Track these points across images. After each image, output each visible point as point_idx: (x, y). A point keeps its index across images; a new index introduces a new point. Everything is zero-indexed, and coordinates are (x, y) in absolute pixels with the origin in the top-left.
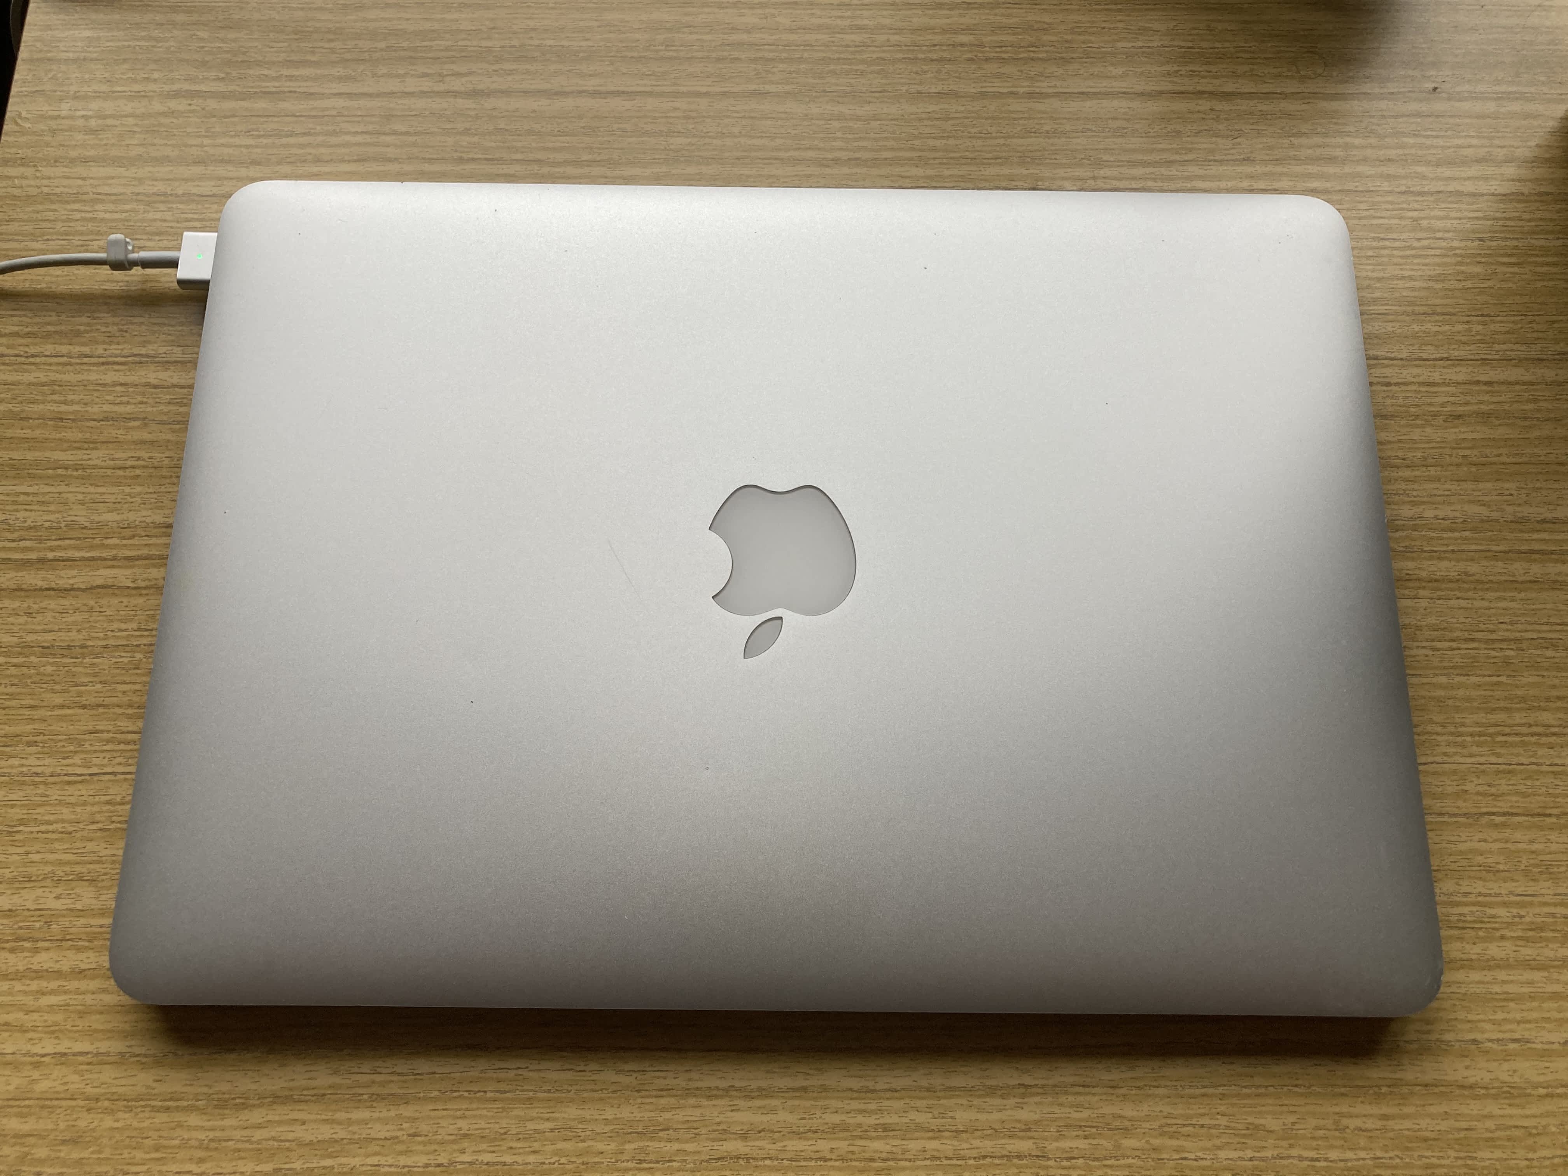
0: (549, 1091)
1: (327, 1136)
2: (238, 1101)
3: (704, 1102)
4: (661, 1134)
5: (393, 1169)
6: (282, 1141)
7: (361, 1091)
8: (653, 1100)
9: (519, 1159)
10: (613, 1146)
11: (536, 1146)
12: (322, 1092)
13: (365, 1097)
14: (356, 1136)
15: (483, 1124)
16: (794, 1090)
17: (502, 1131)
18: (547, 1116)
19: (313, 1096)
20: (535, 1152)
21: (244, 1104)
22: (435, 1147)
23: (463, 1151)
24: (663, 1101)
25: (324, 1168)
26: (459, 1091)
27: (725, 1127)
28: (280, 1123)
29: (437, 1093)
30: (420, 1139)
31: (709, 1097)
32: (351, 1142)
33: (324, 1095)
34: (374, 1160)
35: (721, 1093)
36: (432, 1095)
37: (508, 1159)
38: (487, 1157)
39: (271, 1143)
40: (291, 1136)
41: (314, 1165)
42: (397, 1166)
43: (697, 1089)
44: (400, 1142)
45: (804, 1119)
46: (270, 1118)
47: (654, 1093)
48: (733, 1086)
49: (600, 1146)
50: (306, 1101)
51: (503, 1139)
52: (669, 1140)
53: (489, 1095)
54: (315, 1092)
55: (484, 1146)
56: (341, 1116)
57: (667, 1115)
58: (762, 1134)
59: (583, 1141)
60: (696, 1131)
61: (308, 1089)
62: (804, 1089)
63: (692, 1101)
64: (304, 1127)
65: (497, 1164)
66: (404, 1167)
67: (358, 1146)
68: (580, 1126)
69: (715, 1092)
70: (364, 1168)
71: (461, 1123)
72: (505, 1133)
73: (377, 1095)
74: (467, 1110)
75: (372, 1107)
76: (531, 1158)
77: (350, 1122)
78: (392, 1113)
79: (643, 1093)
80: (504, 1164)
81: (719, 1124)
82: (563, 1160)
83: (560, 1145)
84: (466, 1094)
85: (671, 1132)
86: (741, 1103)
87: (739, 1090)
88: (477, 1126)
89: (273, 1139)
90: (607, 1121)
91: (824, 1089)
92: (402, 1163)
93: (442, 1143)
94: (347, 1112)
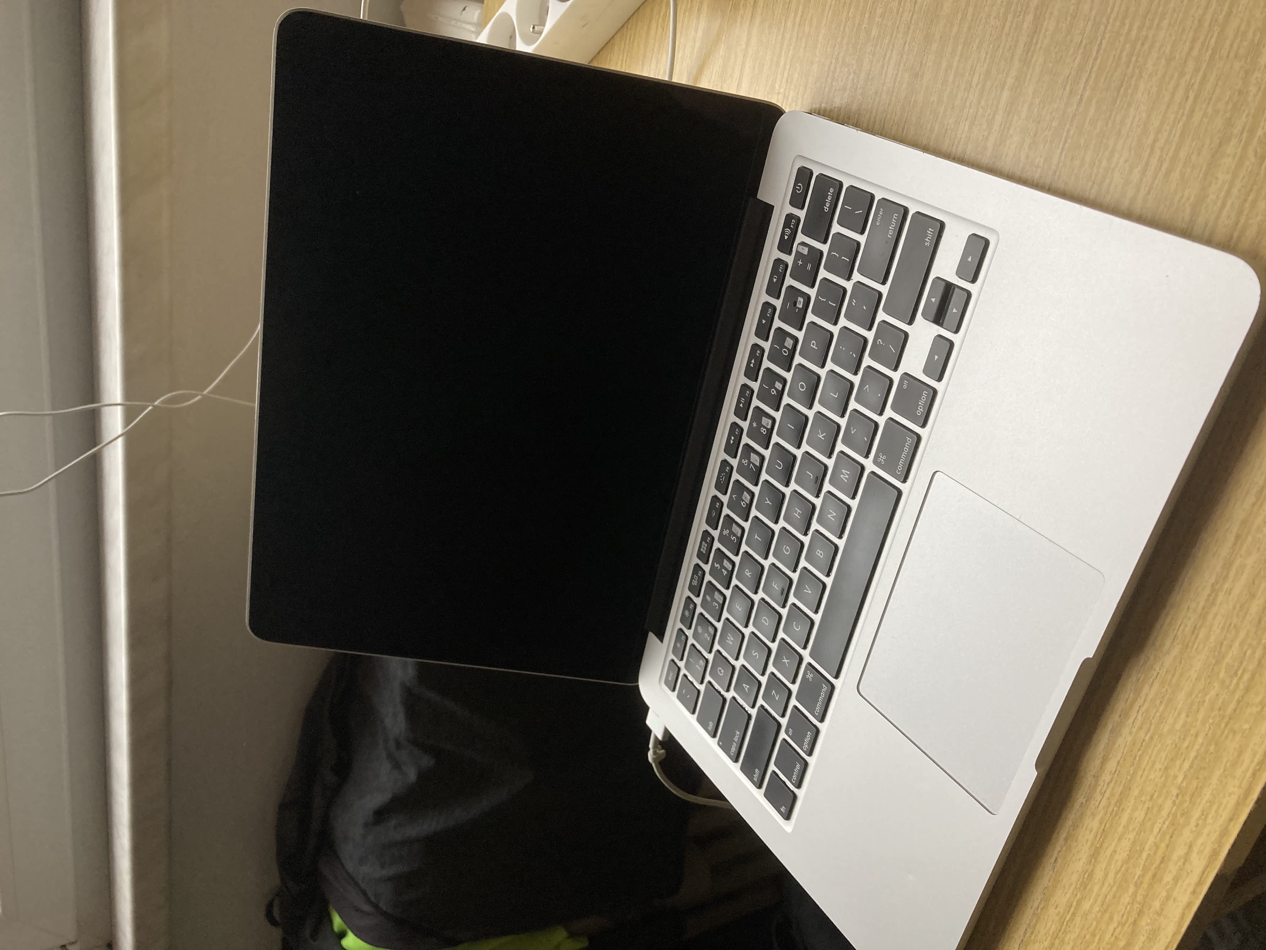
0: (1161, 702)
1: (1129, 844)
2: (1086, 876)
3: (1214, 610)
4: (1223, 649)
5: (1167, 823)
6: (1120, 870)
7: (1111, 809)
8: (1198, 641)
9: (1197, 747)
10: (1216, 685)
11: (1193, 732)
12: (1101, 830)
13: (1115, 809)
14: (1137, 829)
15: (1163, 755)
16: (1235, 544)
17: (1174, 746)
18: (1176, 713)
19: (1101, 837)
20: (1197, 735)
21: (1089, 874)
22: (1164, 791)
23: (1175, 777)
24: (1201, 635)
25: (1147, 859)
26: (1136, 756)
27: (1238, 606)
28: (1109, 864)
29: (1132, 768)
30: (1155, 797)
31: (1213, 604)
32: (1138, 834)
33: (1104, 830)
34: (1156, 830)
35: (1213, 595)
36: (1131, 772)
37: (1193, 754)
38: (1186, 765)
39: (1118, 876)
40: (1119, 863)
41: (1143, 863)
42: (1166, 819)
43: (1203, 609)
44: (1153, 807)
45: (1259, 549)
46: (1103, 867)
47: (1193, 638)
48: (1213, 584)
49: (1213, 693)
50: (1103, 842)
51: (1179, 749)
52: (1231, 647)
53: (1147, 738)
54: (1099, 834)
55: (1178, 763)
56: (1120, 829)
57: (1212, 639)
58: (1256, 582)
59: (1204, 701)
60: (1232, 626)
61: (1096, 837)
62: (1238, 537)
63: (1210, 617)
64: (1118, 853)
65: (1193, 762)
66: (1168, 816)
67: (1142, 833)
68: (1193, 697)
69: (1211, 598)
70: (1158, 838)
71: (1158, 766)
72: (1176, 745)
73: (1117, 802)
74: (1150, 758)
75: (1123, 810)
76: (1200, 740)
77: (1126, 827)
78: (1133, 801)
79: (1190, 644)
80: (1196, 757)
81: (1234, 608)
82: (1211, 721)
83: (1201, 716)
84: (1140, 752)
85: (1225, 643)
86: (1226, 586)
87: (1217, 582)
88: (1163, 758)
89: (1117, 873)
90: (1198, 679)
91: (1244, 522)
92: (1165, 816)
93: (1164, 785)
94: (1120, 824)
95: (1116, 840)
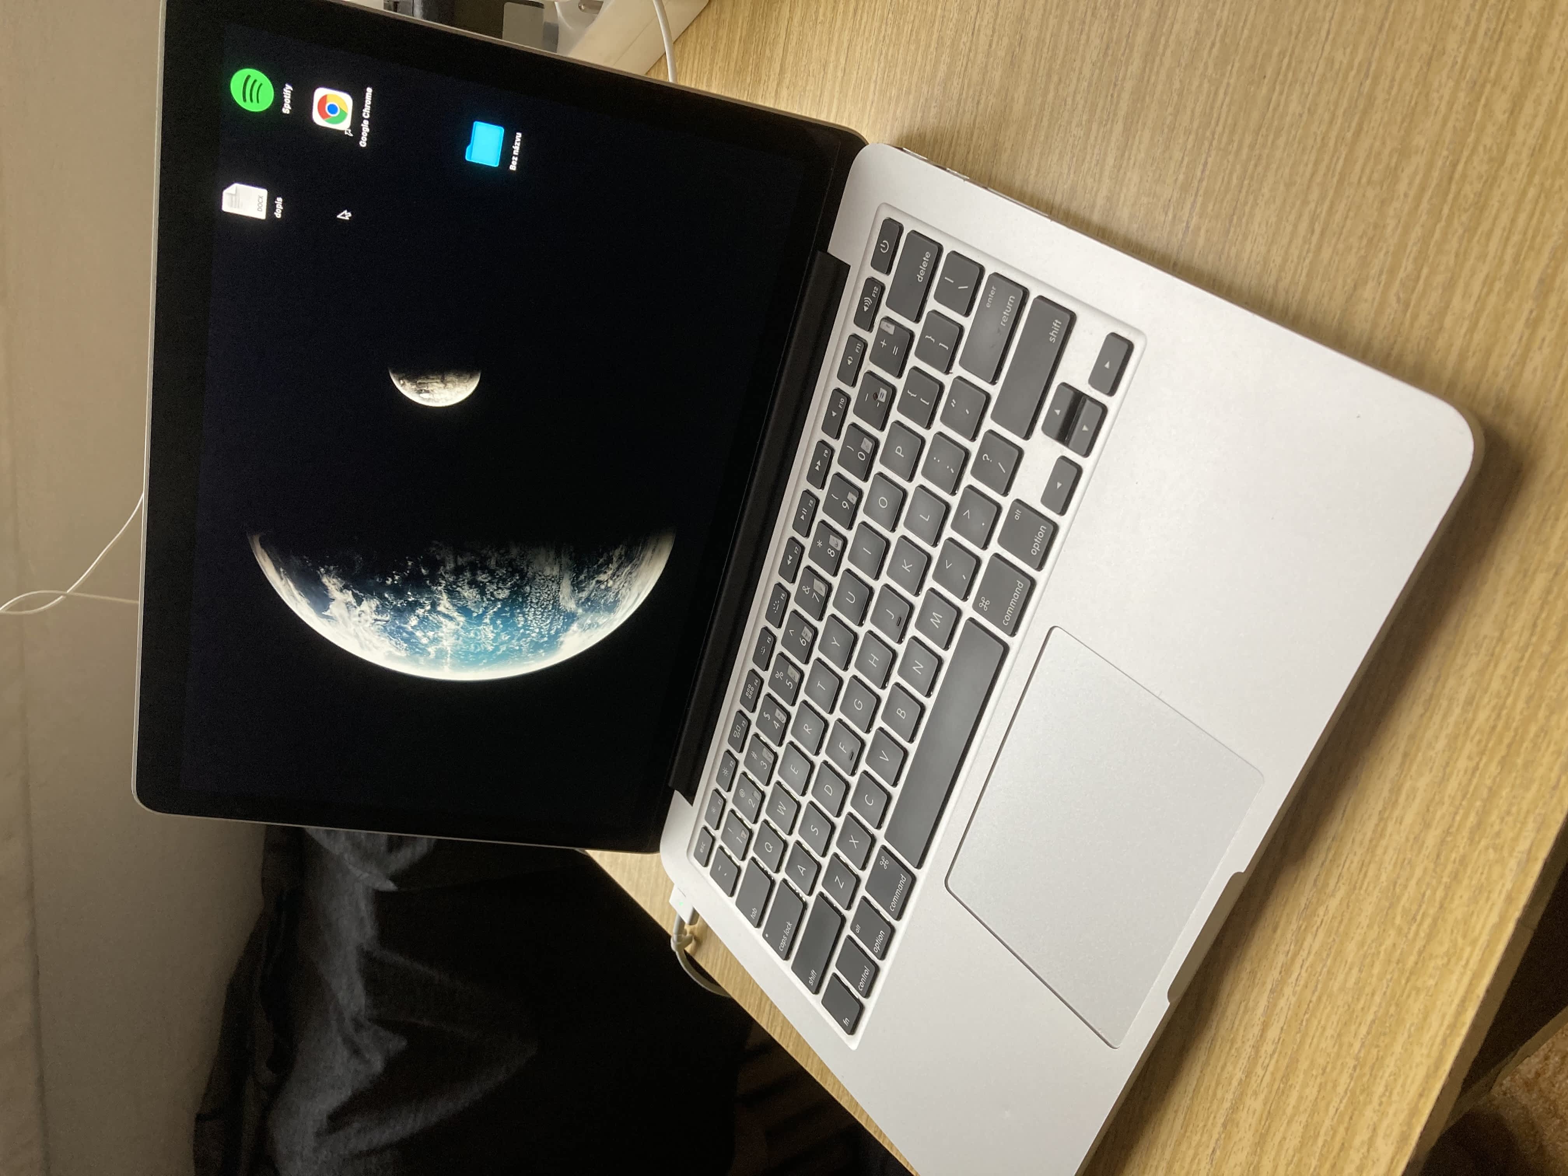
0: (1328, 955)
1: (1301, 1129)
2: (1251, 1169)
3: (1384, 842)
4: (1398, 890)
5: (1344, 1101)
6: (1292, 1161)
7: (1276, 1087)
8: (1367, 880)
9: (1374, 1009)
10: (1392, 932)
11: (1368, 990)
12: (1266, 1113)
13: (1282, 1086)
14: (1309, 1110)
15: (1335, 1018)
16: (1402, 764)
17: (1346, 1007)
18: (1347, 969)
20: (1373, 995)
21: (1254, 1167)
22: (1339, 1063)
23: (1351, 1045)
24: (1371, 874)
25: (1324, 1146)
26: (1302, 1021)
27: (1412, 837)
28: (1278, 1154)
29: (1299, 1035)
30: (1328, 1070)
31: (1382, 835)
32: (1311, 1116)
33: (1269, 1112)
34: (1332, 1111)
35: (1382, 824)
36: (1298, 1040)
37: (1370, 1017)
38: (1364, 1030)
39: (1290, 1168)
40: (1291, 1152)
41: (1319, 1151)
42: (1343, 1098)
43: (1371, 841)
44: (1326, 1083)
45: (1431, 768)
46: (1272, 1158)
47: (1361, 876)
48: (1380, 812)
49: (1388, 942)
50: (1269, 1127)
51: (1353, 1011)
52: (1406, 887)
53: (1314, 999)
54: (1264, 1117)
55: (1353, 1028)
56: (1289, 1111)
57: (1384, 877)
58: (1431, 809)
59: (1379, 953)
60: (1406, 862)
61: (1260, 1121)
62: (1406, 755)
63: (1380, 851)
64: (1287, 1140)
65: (1370, 1027)
66: (1346, 1092)
67: (1316, 1114)
68: (1366, 948)
69: (1379, 829)
70: (1335, 1120)
71: (1329, 1032)
72: (1349, 1006)
73: (1283, 1077)
74: (1319, 1022)
75: (1291, 1086)
76: (1377, 999)
77: (1296, 1107)
78: (1301, 1076)
79: (1358, 885)
80: (1373, 1022)
81: (1407, 840)
82: (1389, 977)
83: (1376, 971)
84: (1307, 1016)
85: (1399, 882)
86: (1397, 813)
87: (1385, 809)
88: (1335, 1023)
89: (1288, 1165)
90: (1370, 926)
91: (1412, 737)
92: (1342, 1093)
93: (1338, 1055)
94: (1288, 1105)
95: (1285, 1125)
